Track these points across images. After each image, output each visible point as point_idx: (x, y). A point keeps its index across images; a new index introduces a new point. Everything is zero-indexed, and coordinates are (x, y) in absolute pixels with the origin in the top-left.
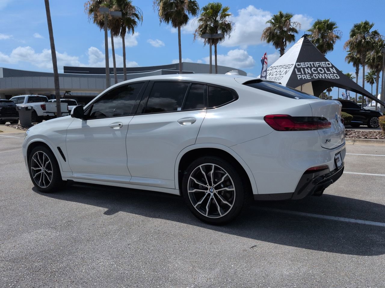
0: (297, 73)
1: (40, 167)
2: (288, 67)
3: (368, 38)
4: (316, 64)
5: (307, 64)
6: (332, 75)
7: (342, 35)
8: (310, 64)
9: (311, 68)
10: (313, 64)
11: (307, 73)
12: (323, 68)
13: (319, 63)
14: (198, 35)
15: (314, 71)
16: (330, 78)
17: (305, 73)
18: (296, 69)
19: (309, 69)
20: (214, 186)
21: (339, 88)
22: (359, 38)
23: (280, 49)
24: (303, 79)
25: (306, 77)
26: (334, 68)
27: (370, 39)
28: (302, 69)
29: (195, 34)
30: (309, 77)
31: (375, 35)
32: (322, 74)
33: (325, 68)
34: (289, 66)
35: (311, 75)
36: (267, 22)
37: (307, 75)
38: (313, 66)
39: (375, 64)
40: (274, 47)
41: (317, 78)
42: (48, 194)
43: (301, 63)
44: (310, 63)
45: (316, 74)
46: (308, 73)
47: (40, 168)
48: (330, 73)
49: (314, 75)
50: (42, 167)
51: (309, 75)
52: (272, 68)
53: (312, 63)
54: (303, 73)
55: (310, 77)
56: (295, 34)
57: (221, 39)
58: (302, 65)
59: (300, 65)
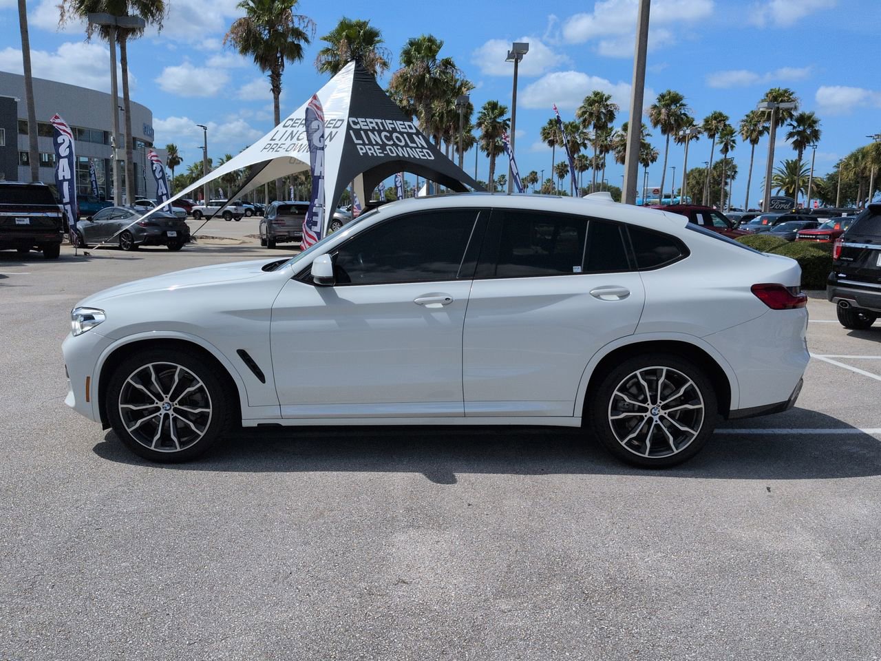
0: (356, 141)
1: (157, 401)
2: (332, 126)
3: (436, 72)
4: (399, 126)
5: (371, 123)
6: (420, 152)
7: (391, 59)
8: (377, 123)
9: (380, 132)
10: (382, 123)
11: (374, 143)
12: (401, 133)
13: (393, 124)
14: (71, 9)
15: (386, 139)
16: (417, 157)
17: (370, 143)
18: (351, 132)
19: (376, 133)
20: (661, 405)
21: (418, 175)
22: (420, 71)
23: (270, 73)
24: (370, 155)
25: (375, 151)
26: (420, 136)
27: (440, 75)
28: (362, 132)
29: (62, 7)
30: (380, 153)
31: (446, 67)
32: (402, 147)
33: (405, 135)
34: (334, 122)
35: (383, 147)
36: (239, 5)
37: (375, 147)
38: (382, 128)
39: (444, 126)
40: (257, 67)
41: (395, 154)
42: (182, 466)
43: (360, 120)
44: (376, 120)
45: (392, 145)
46: (377, 144)
47: (155, 405)
48: (415, 145)
49: (387, 148)
50: (163, 400)
51: (379, 147)
52: (294, 123)
53: (379, 121)
54: (367, 142)
55: (381, 151)
56: (302, 43)
57: (133, 31)
58: (362, 123)
59: (358, 123)
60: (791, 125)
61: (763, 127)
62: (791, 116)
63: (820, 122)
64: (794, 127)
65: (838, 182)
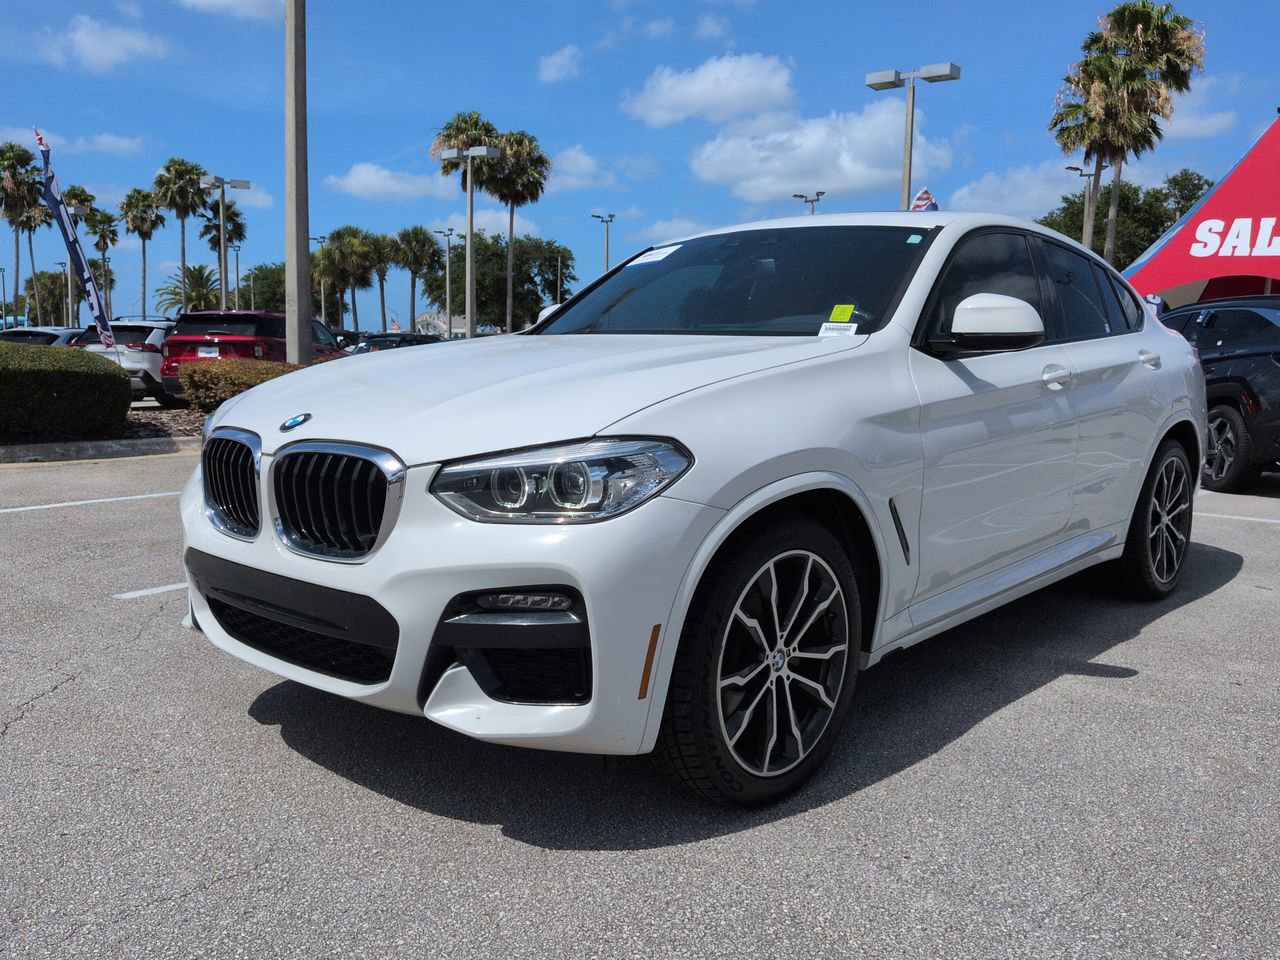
1: (787, 683)
47: (793, 676)
50: (780, 680)
60: (203, 216)
61: (157, 215)
62: (204, 204)
63: (243, 216)
64: (209, 220)
65: (250, 299)
